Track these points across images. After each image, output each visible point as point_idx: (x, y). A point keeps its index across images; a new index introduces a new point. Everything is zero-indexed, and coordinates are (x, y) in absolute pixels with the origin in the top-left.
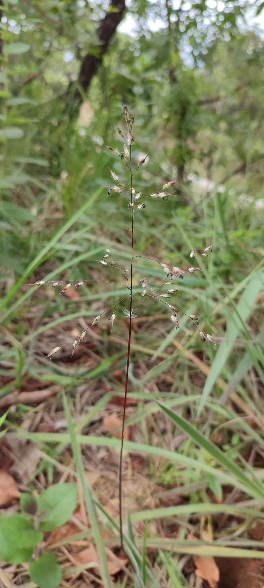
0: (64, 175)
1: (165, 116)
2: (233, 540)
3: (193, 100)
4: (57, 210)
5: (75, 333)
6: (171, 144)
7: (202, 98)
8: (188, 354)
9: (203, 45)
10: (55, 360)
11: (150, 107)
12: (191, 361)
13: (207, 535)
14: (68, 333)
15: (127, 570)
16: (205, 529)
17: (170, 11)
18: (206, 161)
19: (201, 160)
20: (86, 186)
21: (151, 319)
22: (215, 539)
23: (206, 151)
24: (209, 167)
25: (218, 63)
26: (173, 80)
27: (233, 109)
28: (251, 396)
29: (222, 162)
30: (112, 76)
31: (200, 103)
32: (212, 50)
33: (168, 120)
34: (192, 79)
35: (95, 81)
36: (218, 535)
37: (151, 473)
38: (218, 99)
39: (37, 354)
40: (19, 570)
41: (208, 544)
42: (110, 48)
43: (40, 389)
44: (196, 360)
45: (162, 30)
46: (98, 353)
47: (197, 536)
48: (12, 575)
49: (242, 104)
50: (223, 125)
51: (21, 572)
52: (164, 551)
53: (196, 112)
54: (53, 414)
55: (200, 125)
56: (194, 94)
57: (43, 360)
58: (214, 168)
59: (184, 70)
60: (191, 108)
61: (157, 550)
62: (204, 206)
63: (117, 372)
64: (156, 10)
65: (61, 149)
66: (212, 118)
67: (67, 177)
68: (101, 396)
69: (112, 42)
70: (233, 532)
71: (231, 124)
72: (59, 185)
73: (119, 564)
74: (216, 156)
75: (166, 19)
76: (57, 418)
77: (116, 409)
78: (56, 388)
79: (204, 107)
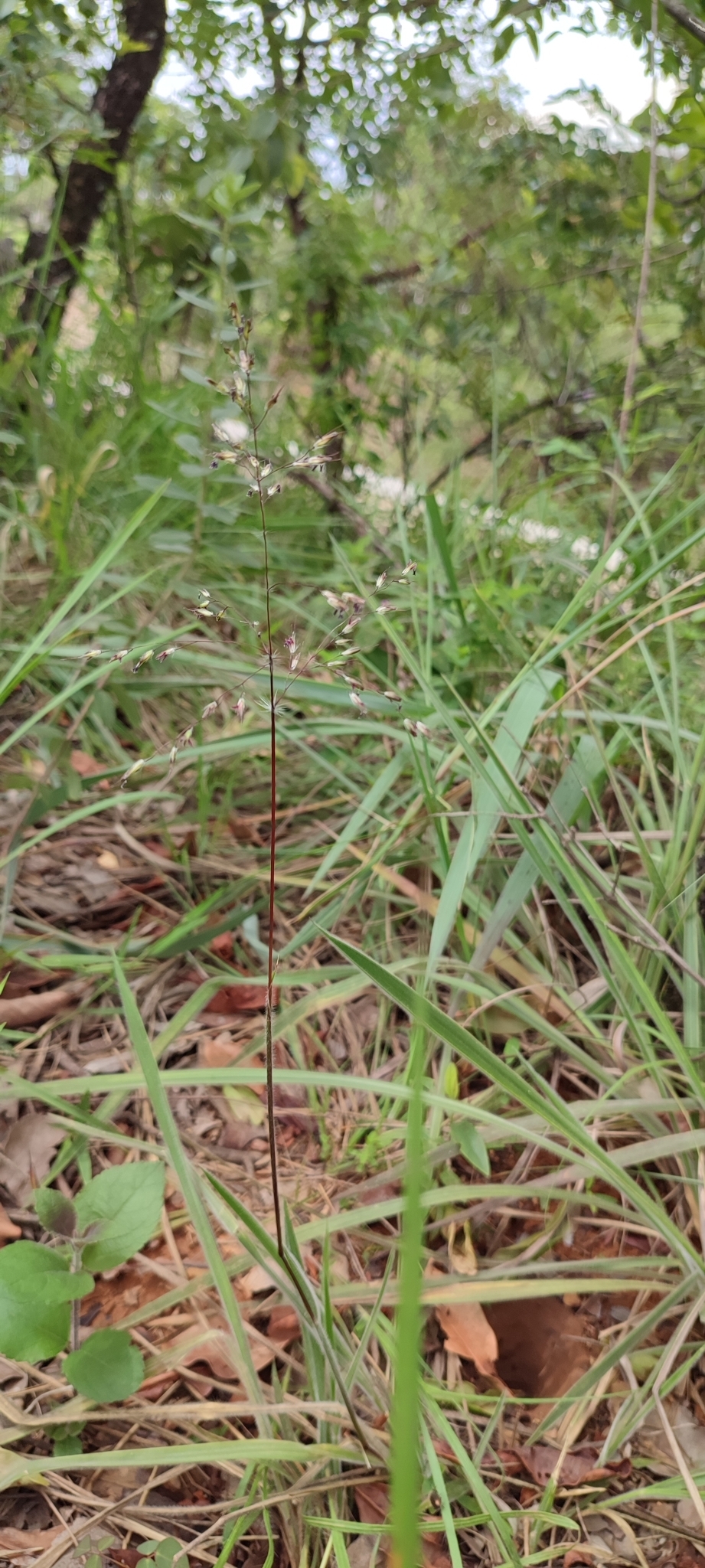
0: (44, 473)
1: (285, 316)
2: (522, 1264)
3: (353, 273)
4: (33, 562)
5: (108, 860)
6: (305, 388)
7: (376, 268)
8: (390, 877)
9: (370, 128)
10: (64, 924)
11: (246, 296)
12: (397, 892)
13: (465, 1262)
14: (89, 861)
15: (289, 1360)
16: (459, 1251)
17: (277, 42)
18: (398, 426)
19: (384, 424)
20: (99, 501)
21: (290, 813)
22: (481, 1268)
23: (394, 401)
24: (405, 441)
25: (408, 175)
26: (299, 225)
27: (456, 295)
28: (540, 957)
29: (438, 428)
30: (138, 217)
31: (372, 280)
32: (391, 142)
33: (292, 325)
34: (346, 218)
35: (98, 231)
36: (487, 1261)
37: (323, 1156)
38: (416, 269)
39: (17, 912)
40: (32, 1390)
41: (466, 1279)
42: (133, 143)
43: (36, 990)
44: (408, 887)
45: (261, 92)
46: (167, 900)
47: (441, 1268)
48: (19, 1402)
49: (477, 278)
50: (432, 336)
51: (38, 1393)
52: (369, 1307)
53: (364, 302)
54: (74, 1044)
55: (374, 338)
56: (356, 260)
57: (37, 924)
58: (416, 443)
59: (324, 196)
60: (352, 293)
61: (353, 1308)
62: (401, 537)
63: (222, 941)
64: (244, 39)
65: (24, 407)
66: (404, 319)
67: (50, 476)
68: (187, 996)
69: (136, 128)
70: (522, 1250)
71: (450, 331)
72: (30, 499)
73: (267, 1349)
74: (420, 415)
75: (269, 61)
76: (84, 1053)
77: (224, 1023)
78: (77, 986)
79: (381, 290)
